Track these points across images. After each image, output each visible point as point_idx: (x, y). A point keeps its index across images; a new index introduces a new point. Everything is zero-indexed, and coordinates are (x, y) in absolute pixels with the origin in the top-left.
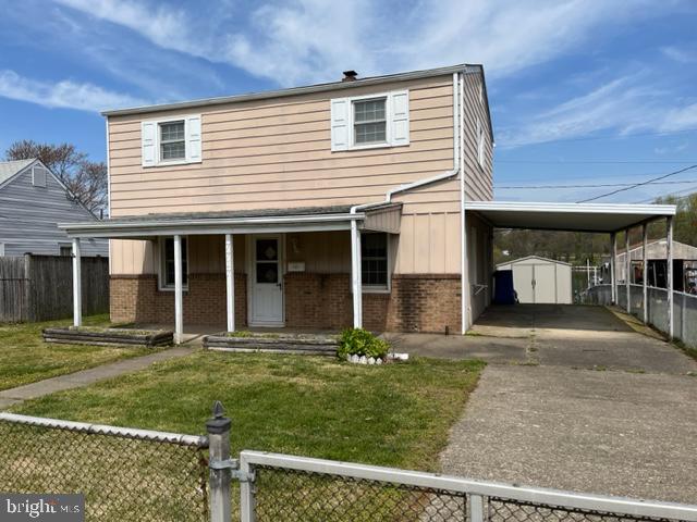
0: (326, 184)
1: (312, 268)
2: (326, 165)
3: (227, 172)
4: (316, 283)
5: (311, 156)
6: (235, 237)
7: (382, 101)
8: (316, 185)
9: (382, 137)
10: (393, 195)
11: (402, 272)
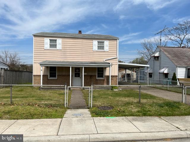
0: (91, 57)
1: (88, 74)
2: (91, 53)
3: (68, 52)
4: (89, 77)
5: (88, 51)
6: (84, 67)
7: (104, 42)
8: (90, 57)
9: (103, 49)
10: (105, 60)
11: (107, 75)
